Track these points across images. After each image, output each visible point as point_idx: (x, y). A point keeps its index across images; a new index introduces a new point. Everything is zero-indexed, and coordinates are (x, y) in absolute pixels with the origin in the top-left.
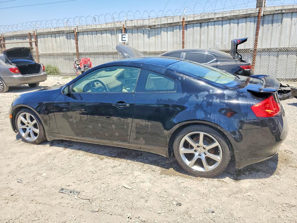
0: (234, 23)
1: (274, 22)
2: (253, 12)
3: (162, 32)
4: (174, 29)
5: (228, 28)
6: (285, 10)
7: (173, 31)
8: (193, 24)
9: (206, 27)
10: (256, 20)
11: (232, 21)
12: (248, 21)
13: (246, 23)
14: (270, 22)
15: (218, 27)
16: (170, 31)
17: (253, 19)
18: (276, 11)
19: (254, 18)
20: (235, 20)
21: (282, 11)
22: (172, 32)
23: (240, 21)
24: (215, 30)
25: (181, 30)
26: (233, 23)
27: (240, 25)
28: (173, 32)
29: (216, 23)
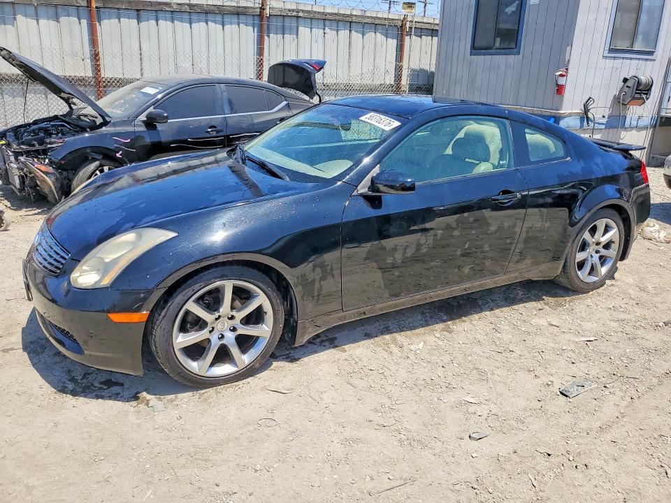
0: (215, 22)
1: (286, 32)
2: (248, 6)
3: (19, 17)
4: (60, 14)
5: (204, 33)
6: (303, 11)
7: (57, 19)
8: (118, 9)
9: (153, 22)
10: (257, 22)
11: (210, 17)
12: (243, 23)
13: (239, 25)
14: (280, 31)
15: (182, 27)
16: (48, 18)
17: (250, 20)
18: (290, 10)
19: (252, 17)
20: (217, 15)
21: (298, 12)
22: (53, 23)
23: (227, 19)
24: (174, 31)
25: (84, 22)
26: (212, 21)
27: (227, 27)
28: (58, 21)
29: (175, 15)
